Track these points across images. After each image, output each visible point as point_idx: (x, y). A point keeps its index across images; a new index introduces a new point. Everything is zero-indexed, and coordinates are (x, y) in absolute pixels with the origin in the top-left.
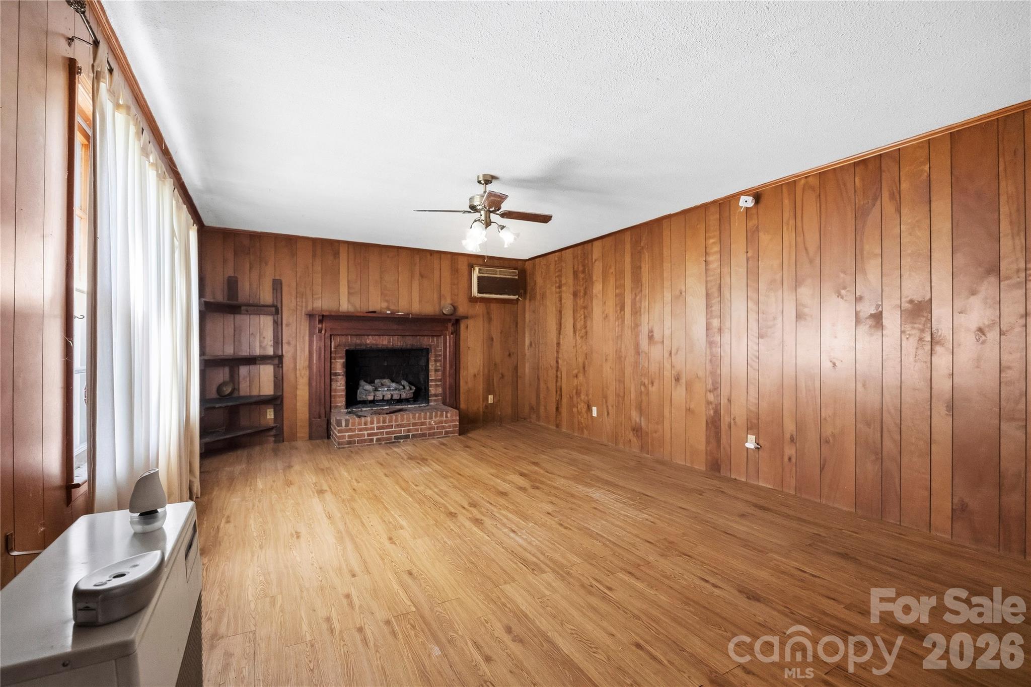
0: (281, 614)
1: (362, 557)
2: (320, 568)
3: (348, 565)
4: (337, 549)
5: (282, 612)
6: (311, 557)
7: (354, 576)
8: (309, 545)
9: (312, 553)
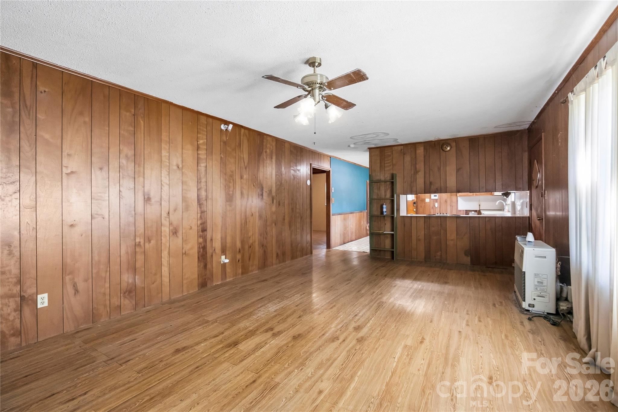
0: (502, 330)
1: (449, 339)
2: (477, 343)
3: (460, 338)
4: (462, 352)
5: (501, 331)
6: (482, 353)
7: (460, 332)
8: (482, 364)
9: (481, 356)
